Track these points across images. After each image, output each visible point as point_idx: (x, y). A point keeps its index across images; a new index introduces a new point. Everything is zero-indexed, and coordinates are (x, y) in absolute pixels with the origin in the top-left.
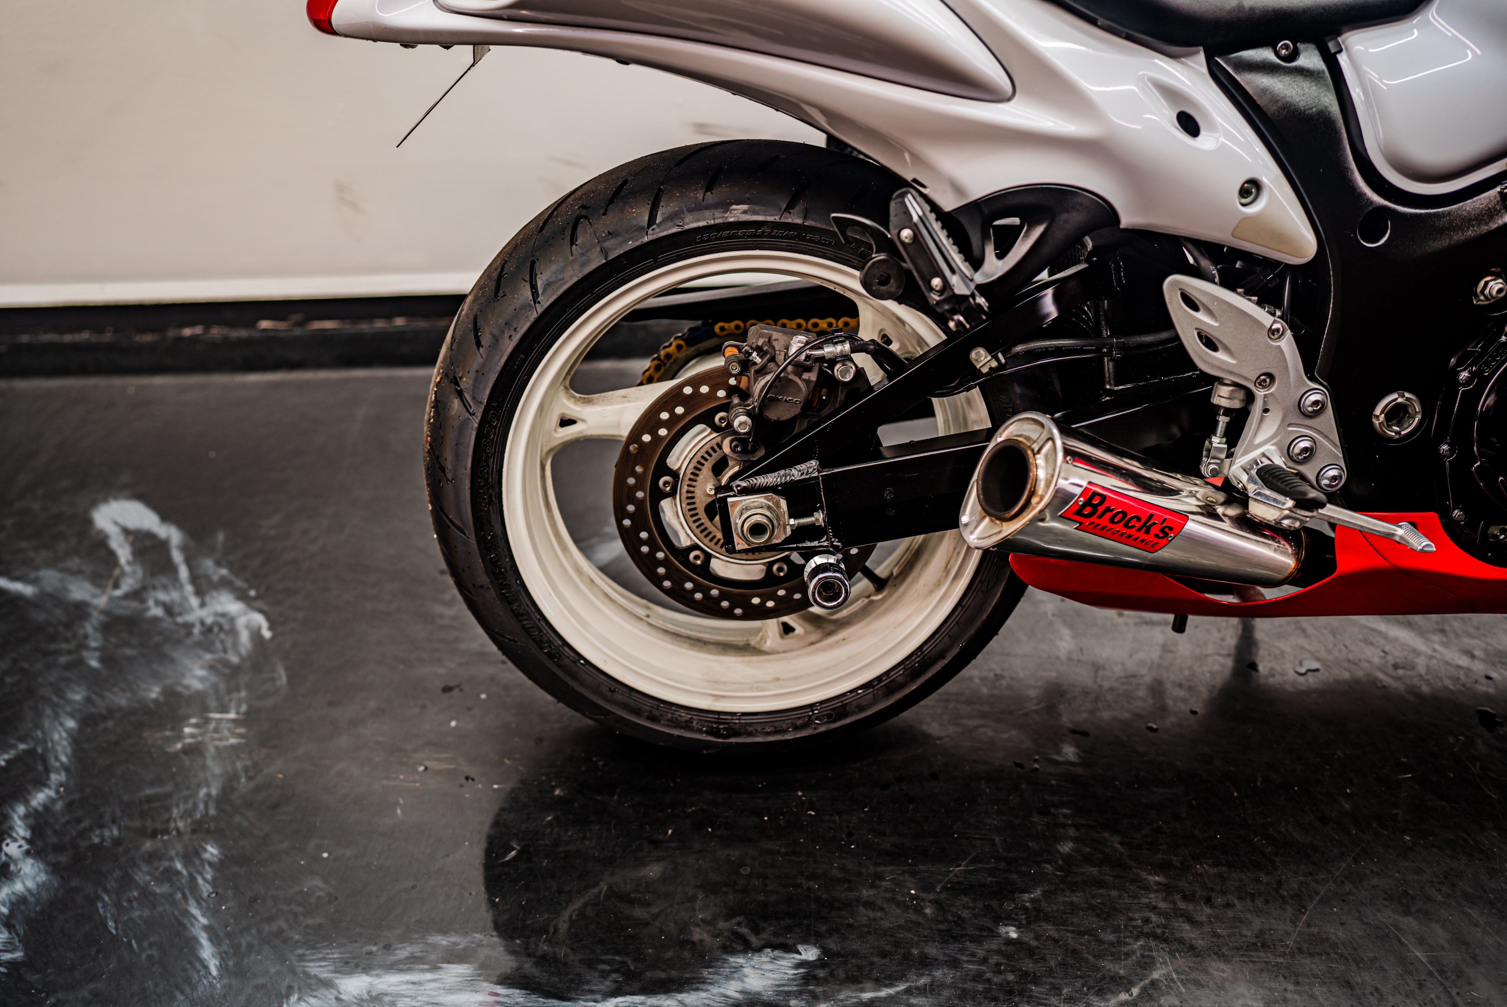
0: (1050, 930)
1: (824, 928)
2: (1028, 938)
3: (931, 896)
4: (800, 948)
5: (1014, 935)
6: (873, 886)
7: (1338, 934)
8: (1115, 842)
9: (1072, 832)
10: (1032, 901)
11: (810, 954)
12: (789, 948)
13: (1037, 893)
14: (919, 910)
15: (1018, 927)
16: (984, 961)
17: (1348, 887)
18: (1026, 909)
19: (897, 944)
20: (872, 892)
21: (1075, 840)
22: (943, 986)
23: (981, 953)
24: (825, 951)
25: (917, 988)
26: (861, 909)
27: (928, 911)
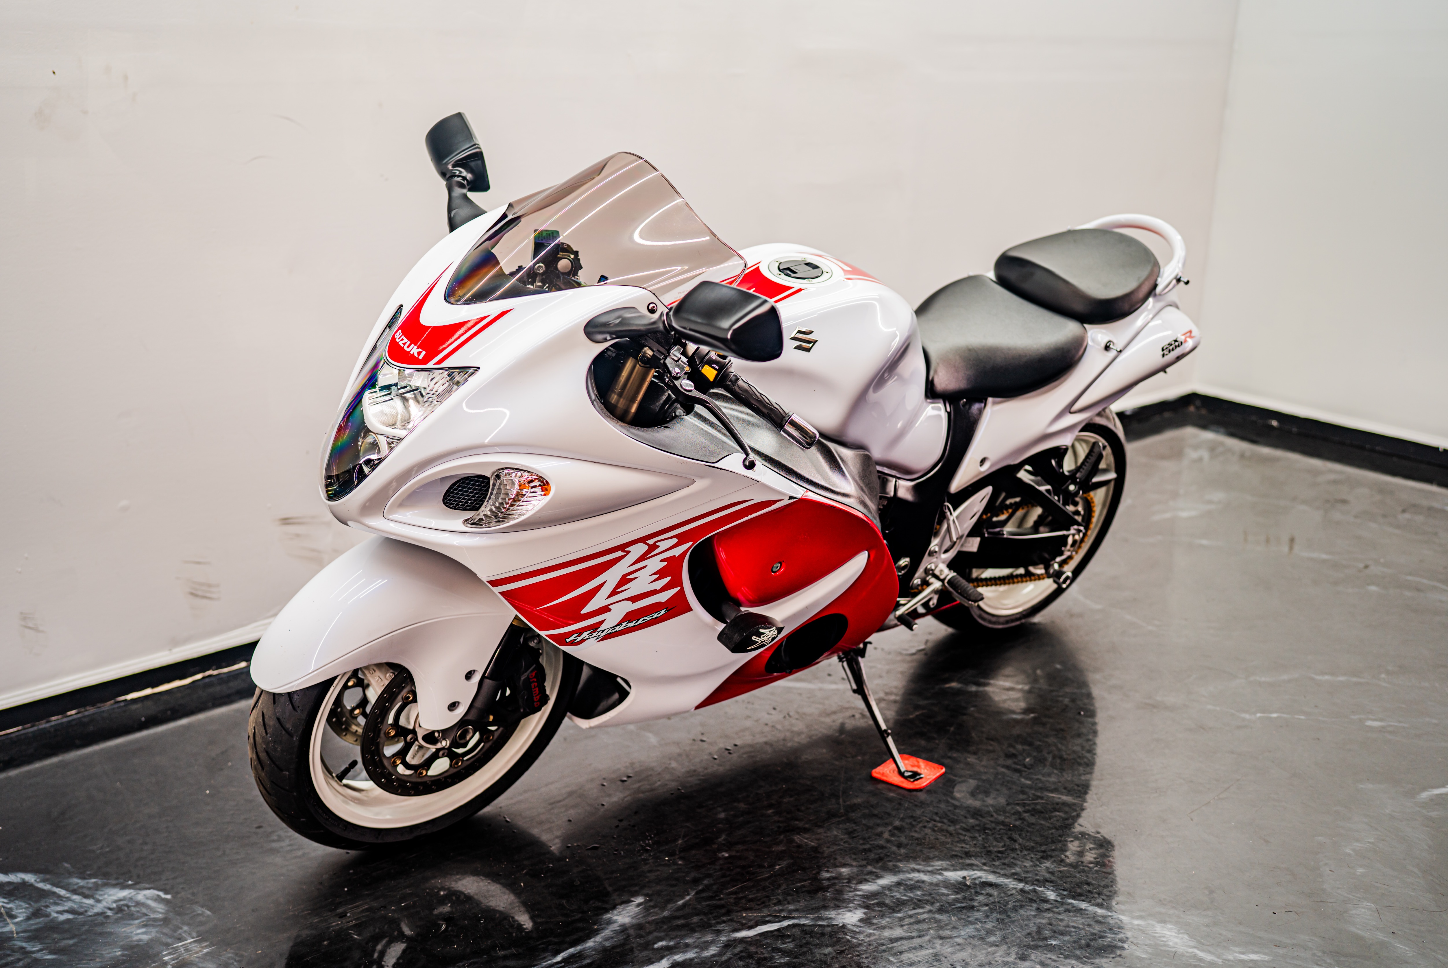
0: (740, 847)
1: (637, 888)
2: (734, 853)
3: (677, 857)
4: (633, 899)
5: (727, 855)
6: (646, 864)
7: (858, 800)
8: (742, 806)
9: (719, 809)
10: (724, 840)
11: (640, 900)
12: (628, 902)
13: (723, 837)
14: (677, 864)
15: (726, 851)
16: (721, 869)
17: (849, 783)
18: (724, 844)
19: (677, 879)
20: (647, 866)
21: (724, 811)
22: (711, 885)
23: (718, 867)
24: (646, 895)
25: (700, 890)
26: (648, 875)
27: (680, 862)
